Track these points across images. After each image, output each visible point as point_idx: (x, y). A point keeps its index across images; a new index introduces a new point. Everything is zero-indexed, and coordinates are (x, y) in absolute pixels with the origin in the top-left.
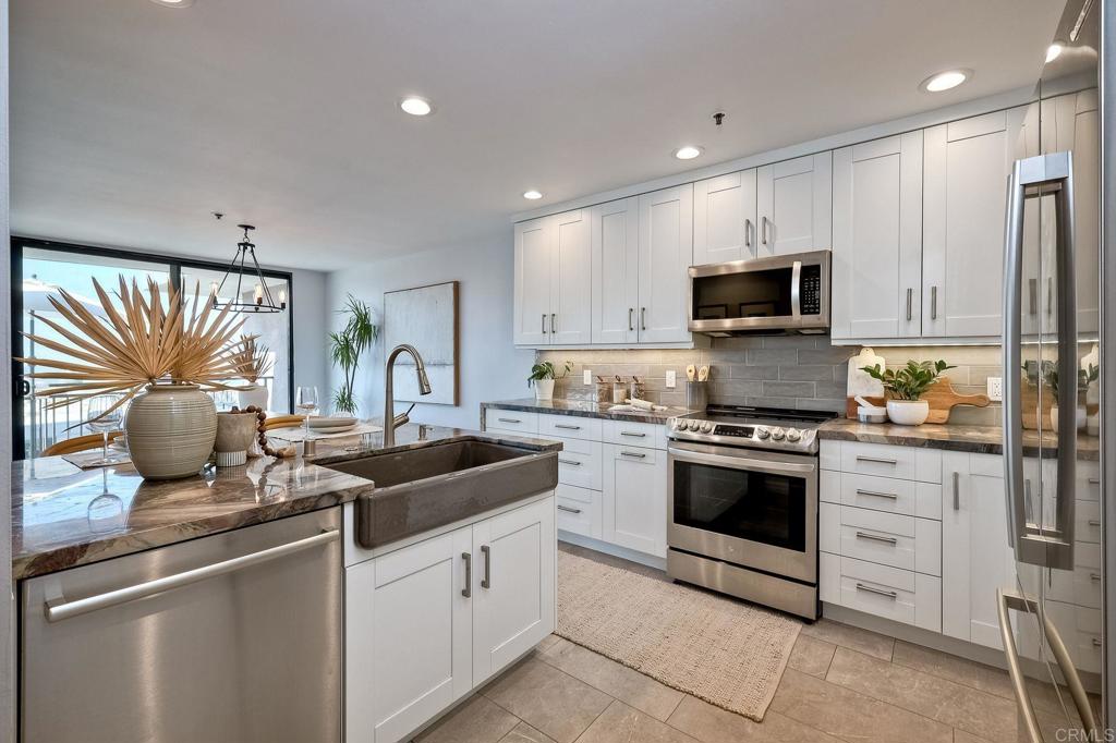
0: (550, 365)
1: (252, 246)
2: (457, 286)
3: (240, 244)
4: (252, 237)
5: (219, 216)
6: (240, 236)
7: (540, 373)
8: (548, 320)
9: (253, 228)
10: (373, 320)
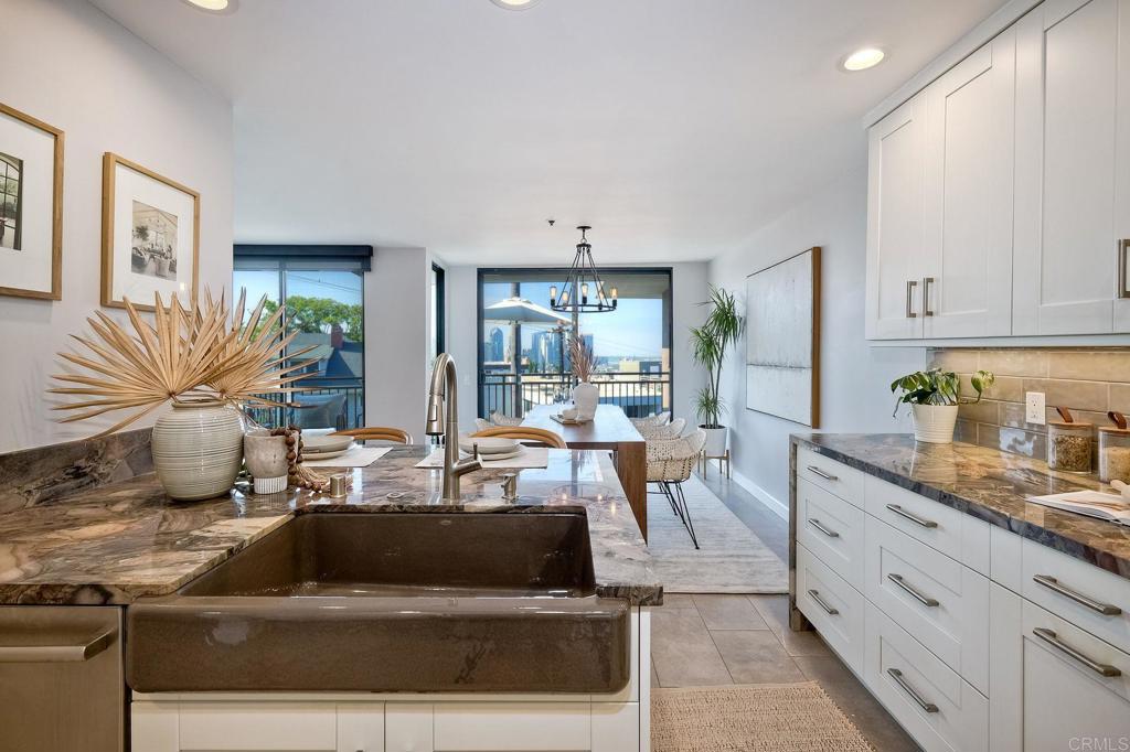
0: (952, 376)
1: (589, 246)
2: (817, 253)
3: (579, 246)
4: (590, 237)
5: (551, 222)
6: (578, 238)
7: (922, 391)
8: (918, 292)
9: (589, 228)
10: (739, 310)
